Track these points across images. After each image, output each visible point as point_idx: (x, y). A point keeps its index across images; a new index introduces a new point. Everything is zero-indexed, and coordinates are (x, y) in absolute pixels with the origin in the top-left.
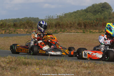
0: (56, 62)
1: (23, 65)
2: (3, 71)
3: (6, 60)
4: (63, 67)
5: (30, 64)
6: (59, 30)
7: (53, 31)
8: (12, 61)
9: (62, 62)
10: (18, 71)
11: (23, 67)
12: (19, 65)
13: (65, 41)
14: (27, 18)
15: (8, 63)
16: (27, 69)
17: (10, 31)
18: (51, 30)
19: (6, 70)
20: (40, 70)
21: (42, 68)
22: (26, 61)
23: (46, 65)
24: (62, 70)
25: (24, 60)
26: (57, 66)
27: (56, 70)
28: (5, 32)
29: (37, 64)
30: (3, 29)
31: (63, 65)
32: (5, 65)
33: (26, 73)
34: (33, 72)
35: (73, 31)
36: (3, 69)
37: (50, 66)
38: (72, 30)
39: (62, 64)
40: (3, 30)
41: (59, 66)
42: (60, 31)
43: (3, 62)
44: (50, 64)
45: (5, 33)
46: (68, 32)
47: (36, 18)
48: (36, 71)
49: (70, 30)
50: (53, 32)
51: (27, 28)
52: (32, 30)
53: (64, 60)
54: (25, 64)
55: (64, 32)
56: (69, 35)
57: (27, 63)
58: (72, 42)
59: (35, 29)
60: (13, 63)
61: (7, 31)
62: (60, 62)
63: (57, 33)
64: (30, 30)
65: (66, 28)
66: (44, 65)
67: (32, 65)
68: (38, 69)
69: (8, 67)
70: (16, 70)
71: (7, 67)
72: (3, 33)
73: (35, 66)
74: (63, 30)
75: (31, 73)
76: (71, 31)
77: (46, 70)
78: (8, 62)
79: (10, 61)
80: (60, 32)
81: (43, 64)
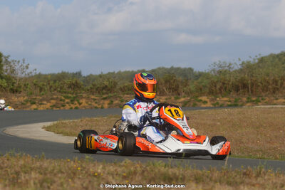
0: (245, 174)
1: (162, 182)
3: (120, 170)
4: (263, 187)
5: (180, 180)
6: (245, 99)
7: (230, 101)
8: (135, 173)
9: (258, 175)
13: (261, 126)
14: (163, 68)
15: (124, 177)
17: (122, 101)
18: (225, 99)
22: (170, 173)
23: (220, 182)
25: (163, 170)
26: (248, 184)
28: (109, 104)
29: (198, 180)
30: (105, 96)
31: (261, 182)
35: (279, 101)
37: (229, 184)
38: (277, 99)
39: (259, 179)
40: (104, 99)
41: (254, 185)
42: (248, 102)
43: (112, 174)
44: (231, 180)
45: (109, 107)
46: (267, 103)
49: (272, 98)
50: (229, 103)
51: (166, 95)
52: (176, 99)
53: (263, 170)
54: (167, 181)
55: (257, 102)
56: (272, 110)
57: (171, 177)
58: (280, 129)
59: (184, 97)
60: (138, 178)
61: (117, 102)
62: (254, 175)
63: (242, 106)
64: (173, 98)
65: (263, 94)
66: (216, 182)
72: (106, 106)
73: (193, 185)
74: (254, 99)
76: (275, 101)
78: (125, 174)
79: (130, 173)
80: (248, 104)
81: (214, 179)
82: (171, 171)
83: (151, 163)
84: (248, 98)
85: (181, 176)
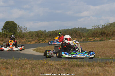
0: (106, 63)
1: (76, 67)
2: (58, 72)
3: (60, 63)
4: (113, 67)
5: (82, 66)
8: (66, 64)
9: (111, 63)
10: (72, 72)
11: (76, 68)
12: (72, 67)
13: (112, 47)
14: (75, 28)
15: (62, 65)
16: (80, 70)
18: (98, 38)
19: (61, 71)
20: (92, 70)
21: (93, 69)
22: (79, 64)
23: (97, 66)
24: (112, 69)
25: (76, 63)
26: (107, 67)
27: (106, 70)
29: (89, 66)
31: (112, 66)
32: (60, 67)
33: (79, 73)
34: (86, 72)
36: (59, 71)
37: (100, 67)
39: (111, 65)
41: (109, 67)
42: (106, 39)
43: (57, 65)
44: (101, 65)
46: (113, 39)
47: (83, 28)
48: (88, 72)
50: (100, 40)
51: (76, 37)
52: (80, 39)
53: (113, 62)
59: (83, 38)
60: (67, 66)
62: (109, 64)
63: (104, 40)
64: (79, 38)
65: (112, 36)
66: (95, 66)
67: (84, 66)
68: (90, 69)
69: (63, 69)
70: (70, 71)
71: (61, 68)
73: (87, 67)
74: (109, 38)
75: (84, 73)
77: (98, 70)
79: (64, 64)
80: (107, 40)
82: (79, 63)
83: (71, 60)
84: (106, 38)
85: (82, 65)
